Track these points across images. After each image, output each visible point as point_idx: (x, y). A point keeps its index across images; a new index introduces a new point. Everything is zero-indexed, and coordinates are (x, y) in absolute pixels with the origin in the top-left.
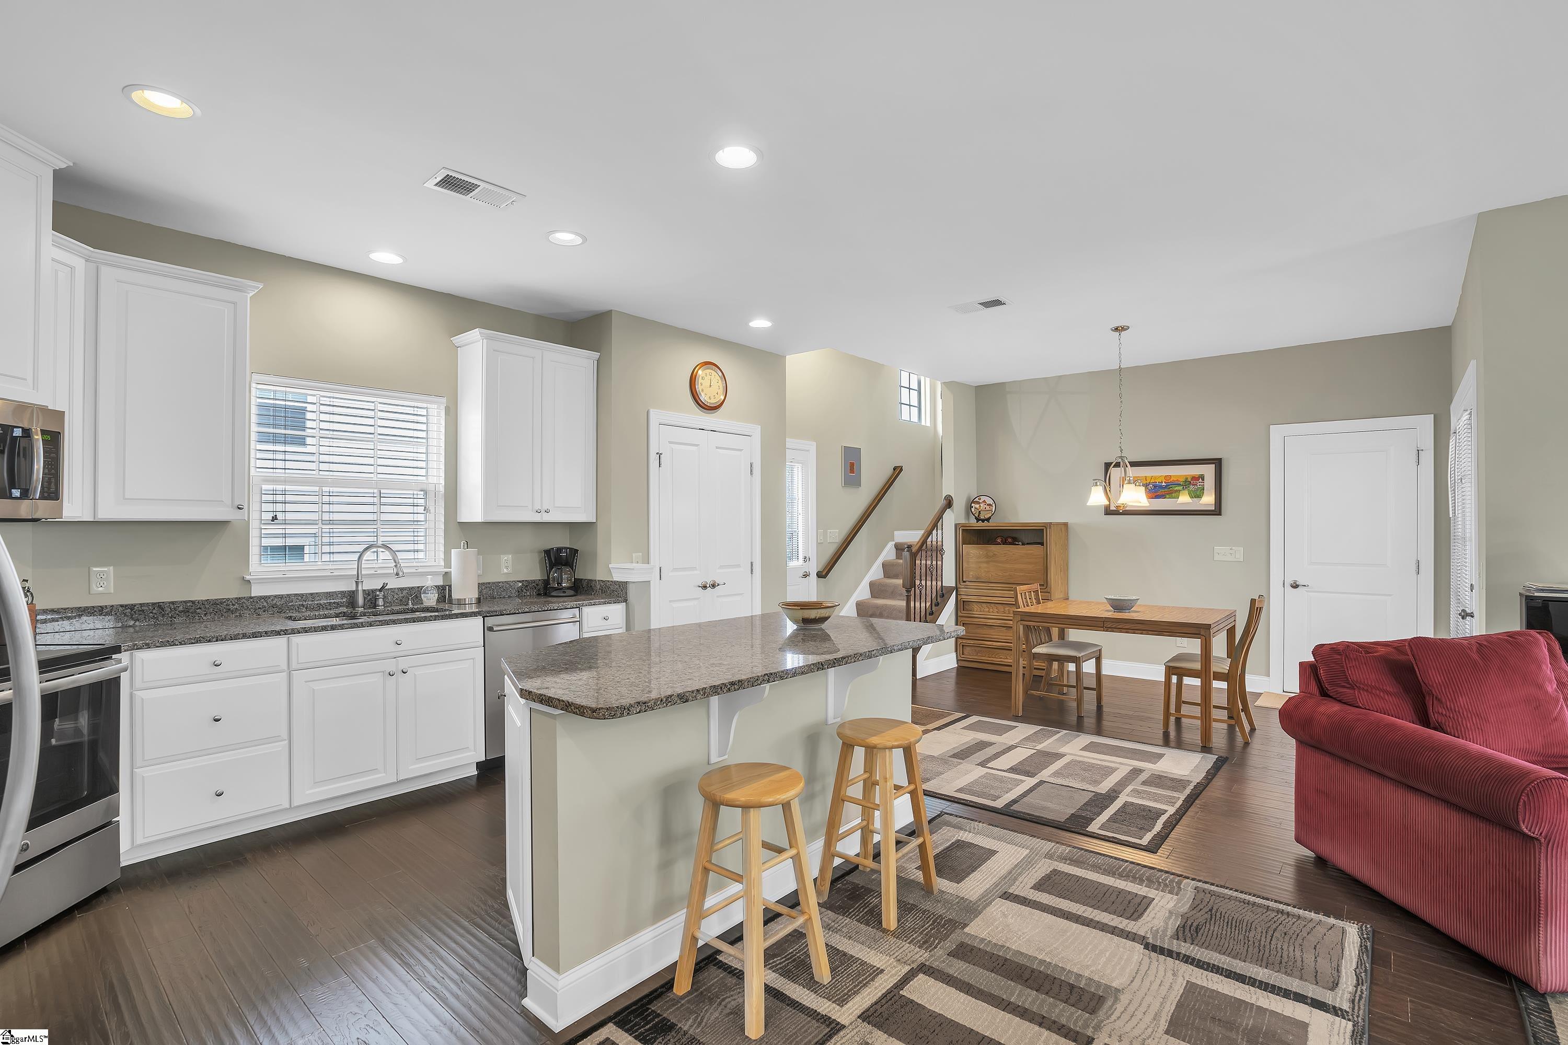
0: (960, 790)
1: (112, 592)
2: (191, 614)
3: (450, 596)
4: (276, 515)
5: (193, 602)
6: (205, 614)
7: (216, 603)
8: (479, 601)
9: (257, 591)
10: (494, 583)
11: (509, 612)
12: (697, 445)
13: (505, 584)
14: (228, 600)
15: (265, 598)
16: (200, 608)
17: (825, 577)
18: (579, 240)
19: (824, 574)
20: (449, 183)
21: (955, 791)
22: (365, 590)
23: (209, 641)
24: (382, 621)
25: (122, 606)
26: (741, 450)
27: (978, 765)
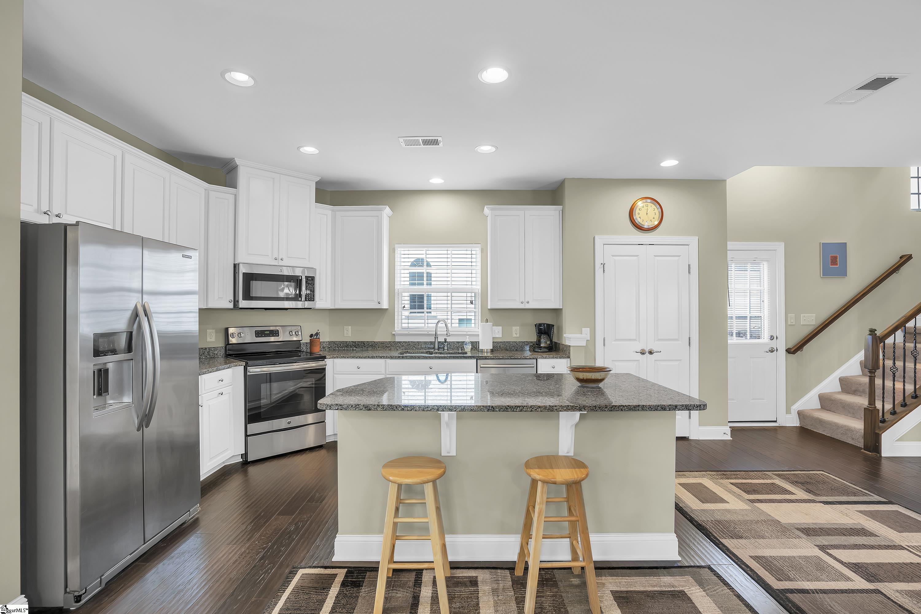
0: (756, 558)
1: (350, 336)
2: (374, 347)
3: (479, 347)
4: (404, 306)
5: (374, 342)
6: (378, 347)
7: (382, 343)
8: (492, 351)
9: (398, 339)
10: (507, 342)
11: (490, 358)
12: (637, 256)
13: (514, 343)
14: (386, 342)
15: (400, 342)
16: (377, 345)
17: (794, 352)
18: (494, 149)
19: (792, 350)
20: (426, 142)
21: (751, 557)
22: (440, 342)
23: (357, 358)
24: (424, 356)
25: (352, 342)
26: (679, 256)
27: (817, 546)
